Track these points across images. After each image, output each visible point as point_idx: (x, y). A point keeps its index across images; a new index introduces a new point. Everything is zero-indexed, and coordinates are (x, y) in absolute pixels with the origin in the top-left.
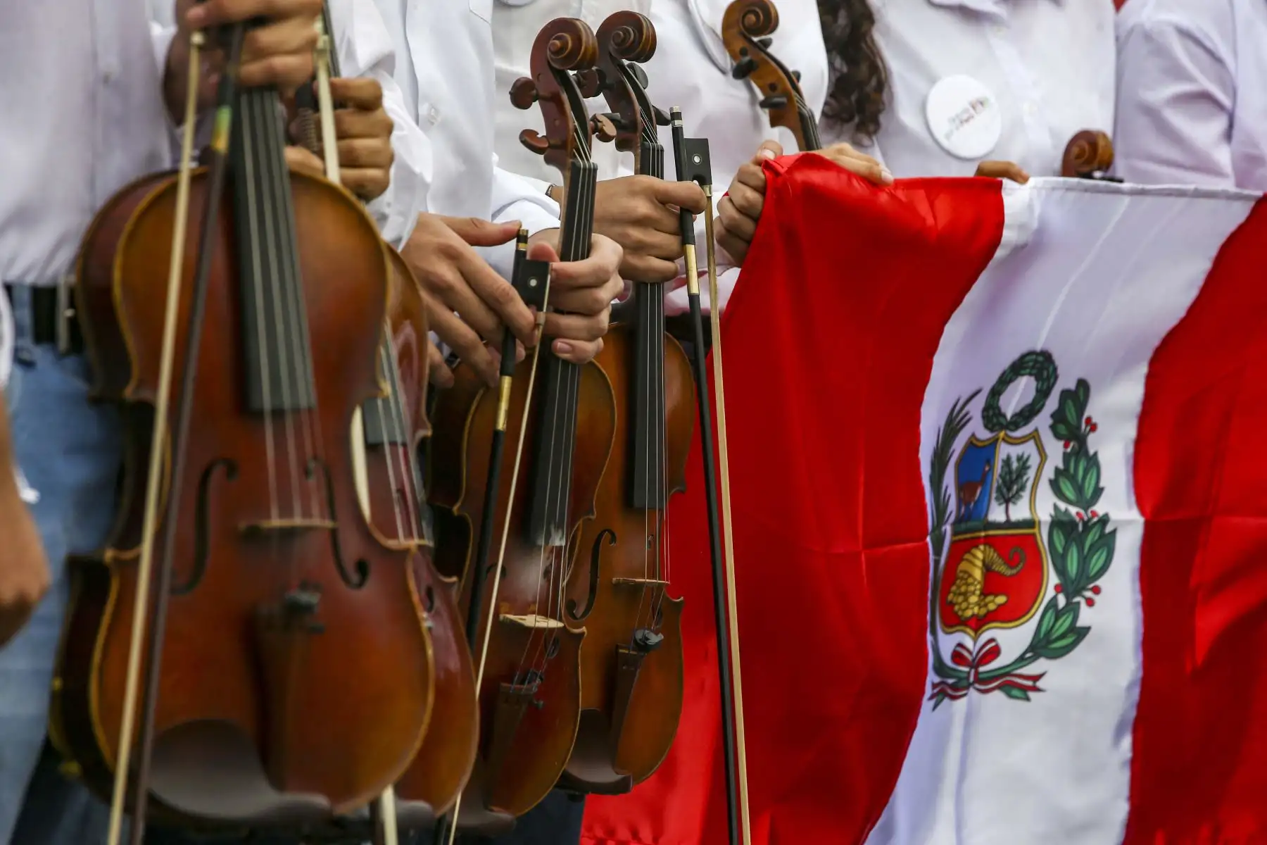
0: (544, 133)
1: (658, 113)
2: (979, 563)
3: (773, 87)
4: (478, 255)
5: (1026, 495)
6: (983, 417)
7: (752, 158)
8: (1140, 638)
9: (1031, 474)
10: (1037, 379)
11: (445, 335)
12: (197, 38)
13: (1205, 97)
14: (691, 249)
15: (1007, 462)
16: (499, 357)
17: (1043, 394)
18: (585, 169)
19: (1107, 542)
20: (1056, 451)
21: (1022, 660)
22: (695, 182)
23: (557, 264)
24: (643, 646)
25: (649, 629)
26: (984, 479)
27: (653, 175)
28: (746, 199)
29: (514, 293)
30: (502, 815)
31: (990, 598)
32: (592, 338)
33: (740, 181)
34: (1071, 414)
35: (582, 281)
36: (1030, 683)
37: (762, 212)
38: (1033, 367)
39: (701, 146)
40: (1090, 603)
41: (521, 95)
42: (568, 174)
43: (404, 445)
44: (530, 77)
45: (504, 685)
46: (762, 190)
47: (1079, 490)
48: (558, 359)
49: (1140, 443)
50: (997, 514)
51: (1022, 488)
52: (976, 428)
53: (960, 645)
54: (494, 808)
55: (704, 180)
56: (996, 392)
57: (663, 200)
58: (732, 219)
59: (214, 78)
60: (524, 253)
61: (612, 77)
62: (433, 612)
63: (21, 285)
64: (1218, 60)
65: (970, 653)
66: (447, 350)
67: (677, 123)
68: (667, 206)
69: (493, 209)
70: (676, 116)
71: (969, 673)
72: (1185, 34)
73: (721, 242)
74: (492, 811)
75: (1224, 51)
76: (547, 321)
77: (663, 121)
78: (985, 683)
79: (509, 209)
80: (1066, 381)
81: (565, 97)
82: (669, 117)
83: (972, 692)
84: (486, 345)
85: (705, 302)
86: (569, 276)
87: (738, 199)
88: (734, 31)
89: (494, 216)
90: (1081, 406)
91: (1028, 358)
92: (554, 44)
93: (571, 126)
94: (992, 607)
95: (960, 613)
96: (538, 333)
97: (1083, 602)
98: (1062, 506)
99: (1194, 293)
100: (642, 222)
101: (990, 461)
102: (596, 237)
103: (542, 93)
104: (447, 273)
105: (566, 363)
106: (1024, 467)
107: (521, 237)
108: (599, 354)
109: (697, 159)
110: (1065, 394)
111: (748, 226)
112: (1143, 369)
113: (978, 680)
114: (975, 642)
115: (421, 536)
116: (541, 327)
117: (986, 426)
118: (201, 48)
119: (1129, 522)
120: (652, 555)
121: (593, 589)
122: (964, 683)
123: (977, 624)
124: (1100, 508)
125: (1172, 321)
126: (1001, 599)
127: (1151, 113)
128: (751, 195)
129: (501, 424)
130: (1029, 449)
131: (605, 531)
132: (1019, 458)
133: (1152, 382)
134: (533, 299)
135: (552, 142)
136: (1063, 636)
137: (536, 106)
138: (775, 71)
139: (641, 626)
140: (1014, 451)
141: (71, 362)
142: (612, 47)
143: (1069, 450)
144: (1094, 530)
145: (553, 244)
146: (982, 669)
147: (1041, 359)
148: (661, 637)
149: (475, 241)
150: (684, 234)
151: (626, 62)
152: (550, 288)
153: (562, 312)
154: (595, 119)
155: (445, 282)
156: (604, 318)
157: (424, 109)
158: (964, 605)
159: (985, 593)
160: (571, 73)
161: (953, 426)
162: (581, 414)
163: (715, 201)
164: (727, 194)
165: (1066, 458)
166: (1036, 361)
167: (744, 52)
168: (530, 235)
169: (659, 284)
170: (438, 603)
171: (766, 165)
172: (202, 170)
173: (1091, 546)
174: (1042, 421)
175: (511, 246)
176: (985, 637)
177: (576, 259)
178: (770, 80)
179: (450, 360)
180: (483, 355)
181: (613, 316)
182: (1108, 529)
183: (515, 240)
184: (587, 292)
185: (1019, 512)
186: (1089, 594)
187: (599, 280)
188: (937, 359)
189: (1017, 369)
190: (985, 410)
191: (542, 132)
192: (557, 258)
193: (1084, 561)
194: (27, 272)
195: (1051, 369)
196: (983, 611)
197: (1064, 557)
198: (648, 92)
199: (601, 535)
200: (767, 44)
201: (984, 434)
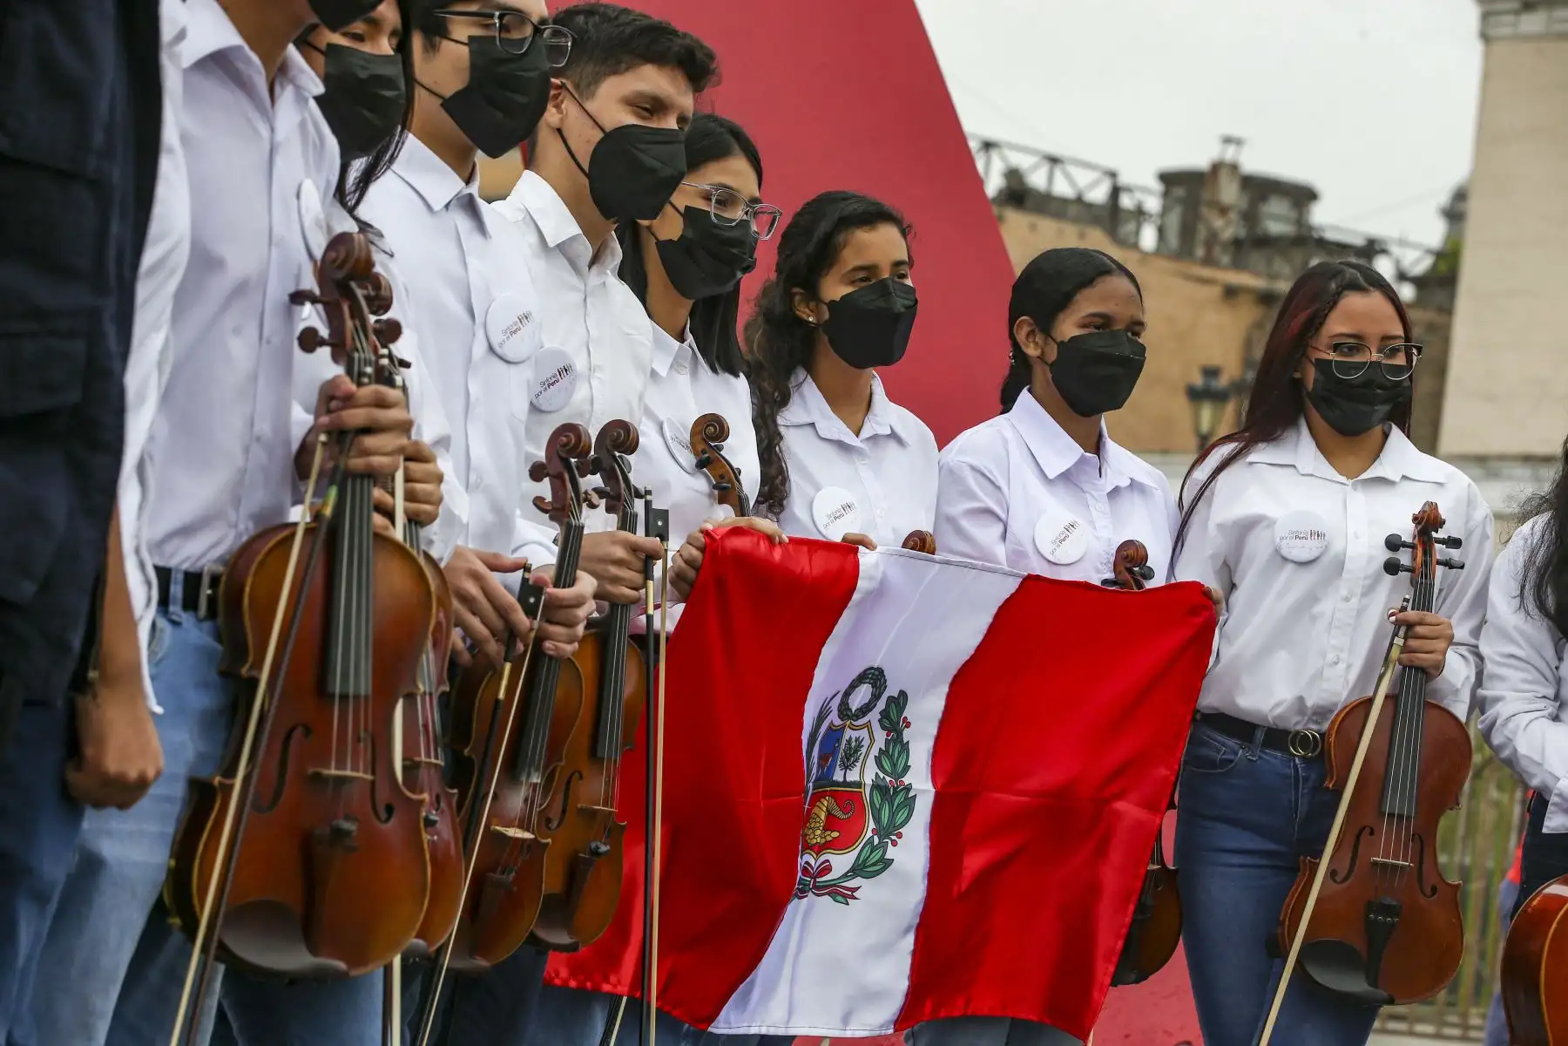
0: (550, 500)
1: (637, 490)
2: (825, 809)
3: (722, 477)
4: (496, 578)
5: (858, 764)
6: (839, 711)
7: (698, 528)
8: (927, 870)
9: (864, 750)
10: (873, 687)
11: (468, 632)
12: (323, 438)
13: (988, 512)
14: (650, 583)
15: (849, 741)
16: (503, 649)
17: (876, 697)
18: (576, 525)
19: (909, 803)
20: (881, 737)
21: (845, 876)
22: (658, 538)
23: (551, 590)
24: (596, 853)
25: (601, 842)
26: (834, 752)
27: (629, 531)
28: (691, 555)
29: (518, 607)
30: (482, 963)
31: (829, 832)
32: (570, 642)
33: (689, 543)
34: (893, 715)
35: (565, 603)
36: (850, 893)
37: (702, 564)
38: (871, 679)
39: (664, 514)
40: (894, 844)
41: (537, 473)
42: (564, 528)
43: (431, 694)
44: (544, 461)
45: (492, 874)
46: (703, 550)
47: (894, 765)
48: (545, 655)
49: (938, 739)
50: (838, 776)
51: (857, 760)
52: (834, 718)
53: (807, 863)
54: (478, 957)
55: (664, 537)
56: (847, 694)
57: (634, 549)
58: (679, 567)
59: (330, 465)
60: (528, 579)
61: (606, 463)
62: (439, 812)
63: (177, 570)
64: (999, 488)
65: (812, 868)
66: (469, 642)
67: (649, 497)
68: (638, 553)
69: (513, 547)
70: (648, 492)
71: (810, 882)
72: (974, 469)
73: (672, 583)
74: (475, 959)
75: (1002, 483)
76: (540, 629)
77: (638, 495)
78: (820, 890)
79: (524, 548)
80: (892, 690)
81: (567, 477)
82: (643, 493)
83: (810, 894)
84: (497, 641)
85: (657, 624)
86: (558, 598)
87: (686, 554)
88: (699, 437)
89: (514, 551)
90: (901, 709)
91: (868, 672)
92: (562, 440)
93: (569, 496)
94: (829, 839)
95: (809, 841)
96: (533, 635)
97: (890, 842)
98: (882, 775)
99: (979, 638)
100: (619, 563)
101: (839, 740)
102: (580, 573)
103: (551, 472)
104: (472, 588)
105: (551, 657)
106: (859, 746)
107: (527, 568)
108: (574, 654)
109: (660, 523)
110: (891, 699)
111: (691, 574)
112: (945, 689)
113: (815, 887)
114: (816, 861)
115: (437, 758)
116: (534, 631)
117: (839, 717)
118: (324, 444)
119: (924, 791)
120: (606, 792)
121: (564, 811)
122: (807, 888)
123: (819, 849)
124: (907, 780)
125: (966, 657)
126: (835, 834)
127: (951, 520)
128: (695, 553)
129: (501, 695)
130: (864, 733)
131: (575, 771)
132: (857, 739)
133: (950, 698)
134: (530, 612)
135: (555, 506)
136: (874, 864)
137: (547, 480)
138: (725, 467)
139: (595, 840)
140: (854, 734)
141: (207, 625)
142: (608, 442)
143: (889, 738)
144: (901, 794)
145: (549, 575)
146: (818, 880)
147: (877, 673)
148: (608, 847)
149: (493, 568)
150: (647, 573)
151: (617, 454)
152: (543, 606)
153: (550, 622)
154: (586, 493)
155: (471, 595)
156: (580, 629)
157: (473, 478)
158: (812, 837)
159: (825, 829)
160: (573, 460)
161: (821, 717)
162: (559, 693)
163: (670, 555)
164: (678, 551)
165: (887, 742)
166: (873, 674)
167: (704, 452)
168: (533, 568)
169: (626, 605)
170: (443, 804)
171: (706, 533)
172: (313, 525)
173: (898, 805)
174: (874, 716)
175: (520, 573)
176: (823, 858)
177: (564, 587)
178: (721, 471)
179: (471, 648)
180: (493, 647)
181: (587, 628)
182: (911, 794)
183: (522, 570)
184: (569, 610)
185: (853, 776)
186: (894, 837)
187: (579, 603)
188: (817, 671)
189: (861, 679)
190: (840, 705)
191: (549, 498)
192: (551, 586)
193: (893, 815)
194: (184, 561)
195: (882, 680)
196: (823, 841)
197: (880, 810)
198: (631, 476)
199: (572, 774)
200: (720, 448)
201: (838, 722)
